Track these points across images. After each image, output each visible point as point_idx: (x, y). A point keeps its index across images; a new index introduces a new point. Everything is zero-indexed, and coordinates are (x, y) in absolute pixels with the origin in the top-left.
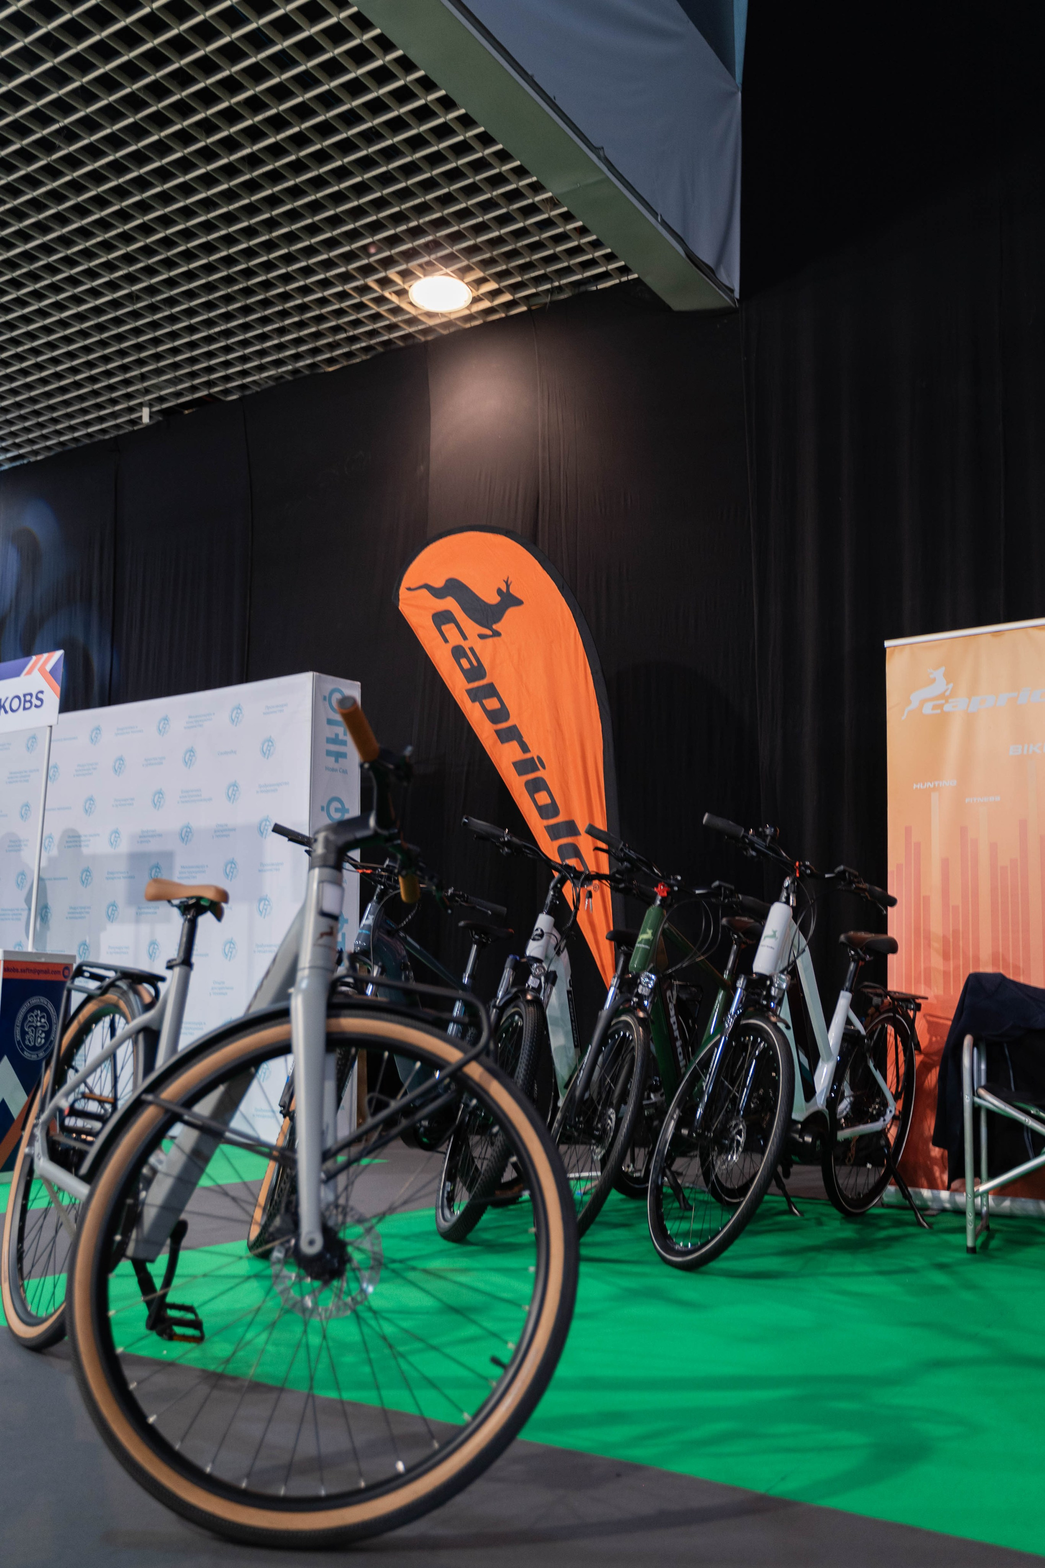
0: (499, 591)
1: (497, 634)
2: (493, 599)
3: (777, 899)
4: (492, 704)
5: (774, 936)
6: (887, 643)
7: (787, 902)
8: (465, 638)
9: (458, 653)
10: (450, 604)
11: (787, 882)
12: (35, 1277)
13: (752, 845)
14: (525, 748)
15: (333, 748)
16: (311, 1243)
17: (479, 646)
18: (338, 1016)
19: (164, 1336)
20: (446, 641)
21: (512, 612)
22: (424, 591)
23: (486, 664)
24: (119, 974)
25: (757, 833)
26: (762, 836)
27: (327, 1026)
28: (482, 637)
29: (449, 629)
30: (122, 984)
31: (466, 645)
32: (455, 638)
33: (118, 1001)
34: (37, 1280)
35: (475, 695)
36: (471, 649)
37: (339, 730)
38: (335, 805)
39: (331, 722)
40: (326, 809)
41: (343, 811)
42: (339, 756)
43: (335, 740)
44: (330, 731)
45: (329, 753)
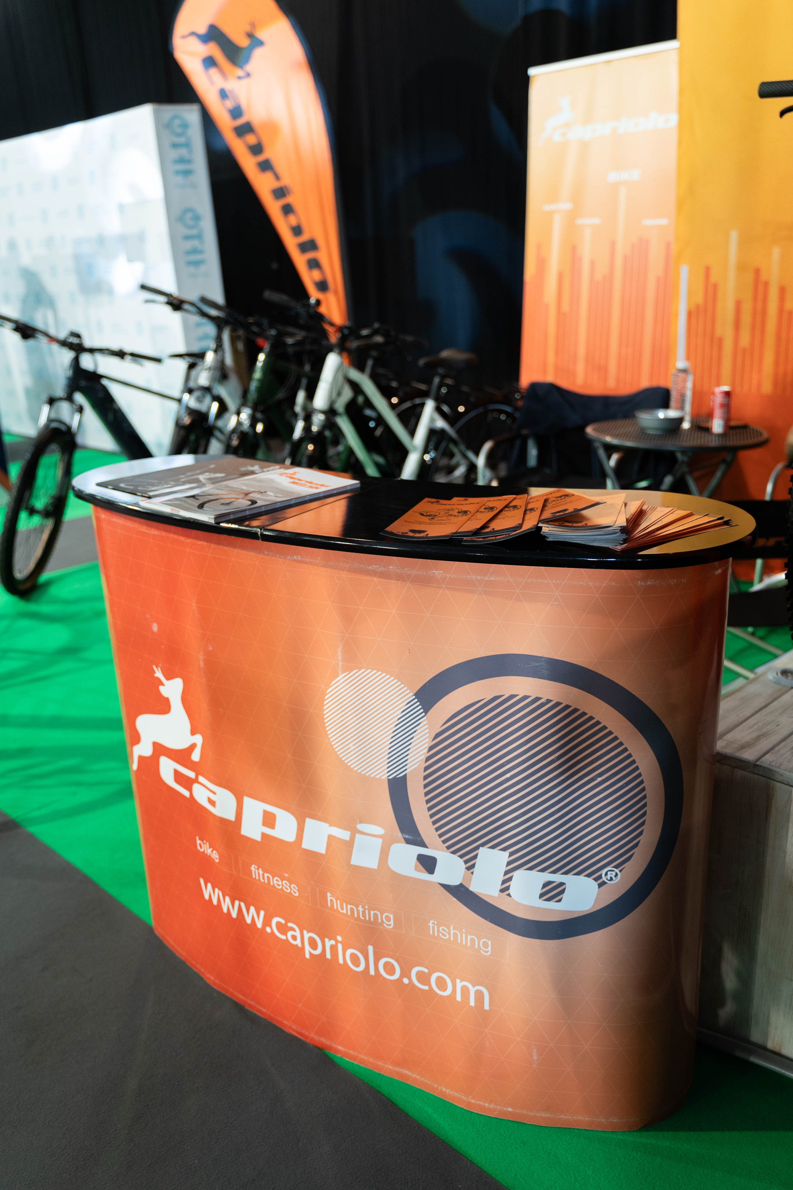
0: (247, 34)
1: (248, 75)
4: (251, 139)
6: (533, 71)
8: (227, 81)
9: (223, 94)
10: (213, 49)
14: (277, 177)
15: (181, 167)
17: (238, 88)
20: (213, 84)
22: (193, 38)
23: (244, 104)
28: (238, 78)
29: (215, 73)
31: (228, 87)
32: (219, 82)
35: (239, 133)
36: (232, 91)
37: (183, 152)
38: (189, 215)
39: (175, 146)
40: (181, 219)
41: (197, 218)
42: (187, 173)
43: (181, 160)
44: (174, 154)
45: (177, 173)
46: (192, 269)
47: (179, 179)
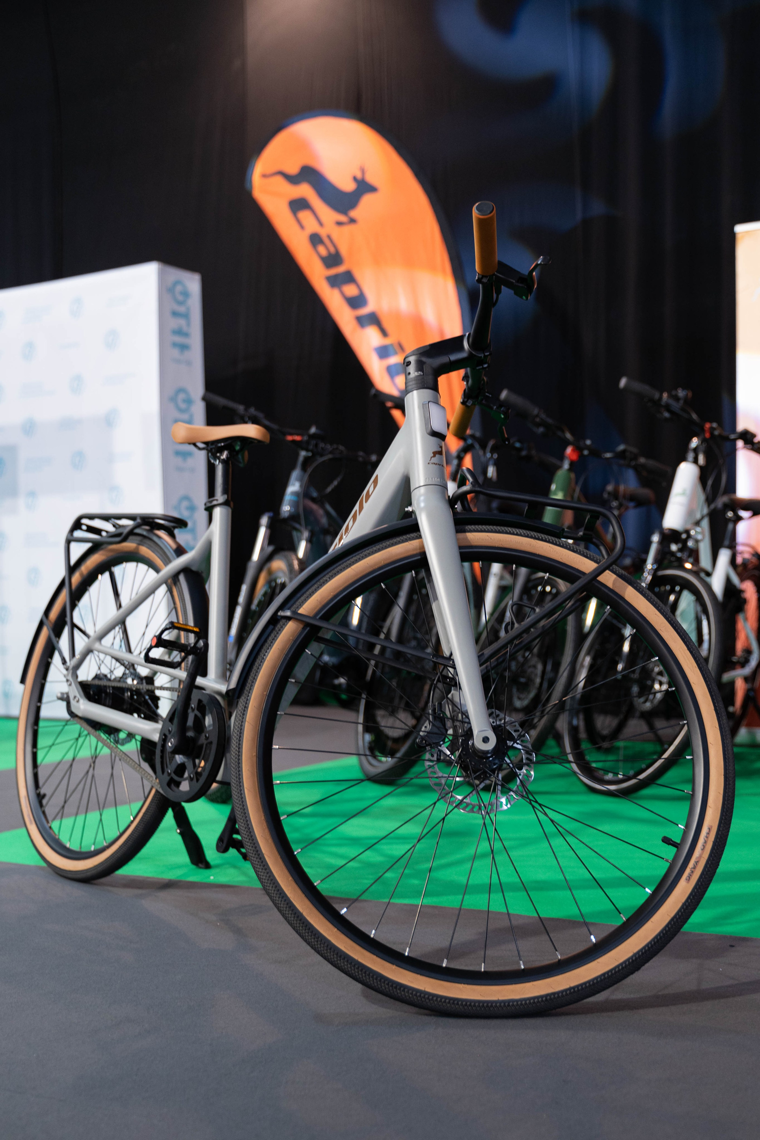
0: (355, 179)
1: (353, 221)
2: (348, 186)
3: (684, 459)
4: (351, 290)
5: (683, 494)
6: (739, 229)
7: (696, 461)
8: (321, 224)
9: (315, 240)
10: (305, 190)
11: (695, 442)
12: (69, 816)
13: (668, 408)
14: (384, 333)
15: (178, 339)
16: (486, 740)
17: (337, 233)
18: (464, 531)
19: (200, 865)
20: (302, 227)
21: (367, 200)
22: (279, 179)
23: (344, 251)
24: (139, 520)
25: (670, 396)
26: (677, 399)
27: (458, 540)
28: (339, 224)
29: (305, 216)
30: (142, 531)
31: (323, 233)
32: (311, 225)
33: (137, 548)
34: (71, 820)
35: (334, 282)
36: (329, 237)
37: (182, 322)
38: (181, 396)
39: (175, 314)
40: (173, 399)
41: (189, 401)
42: (184, 347)
43: (179, 332)
44: (174, 323)
45: (175, 345)
46: (179, 461)
47: (175, 353)
